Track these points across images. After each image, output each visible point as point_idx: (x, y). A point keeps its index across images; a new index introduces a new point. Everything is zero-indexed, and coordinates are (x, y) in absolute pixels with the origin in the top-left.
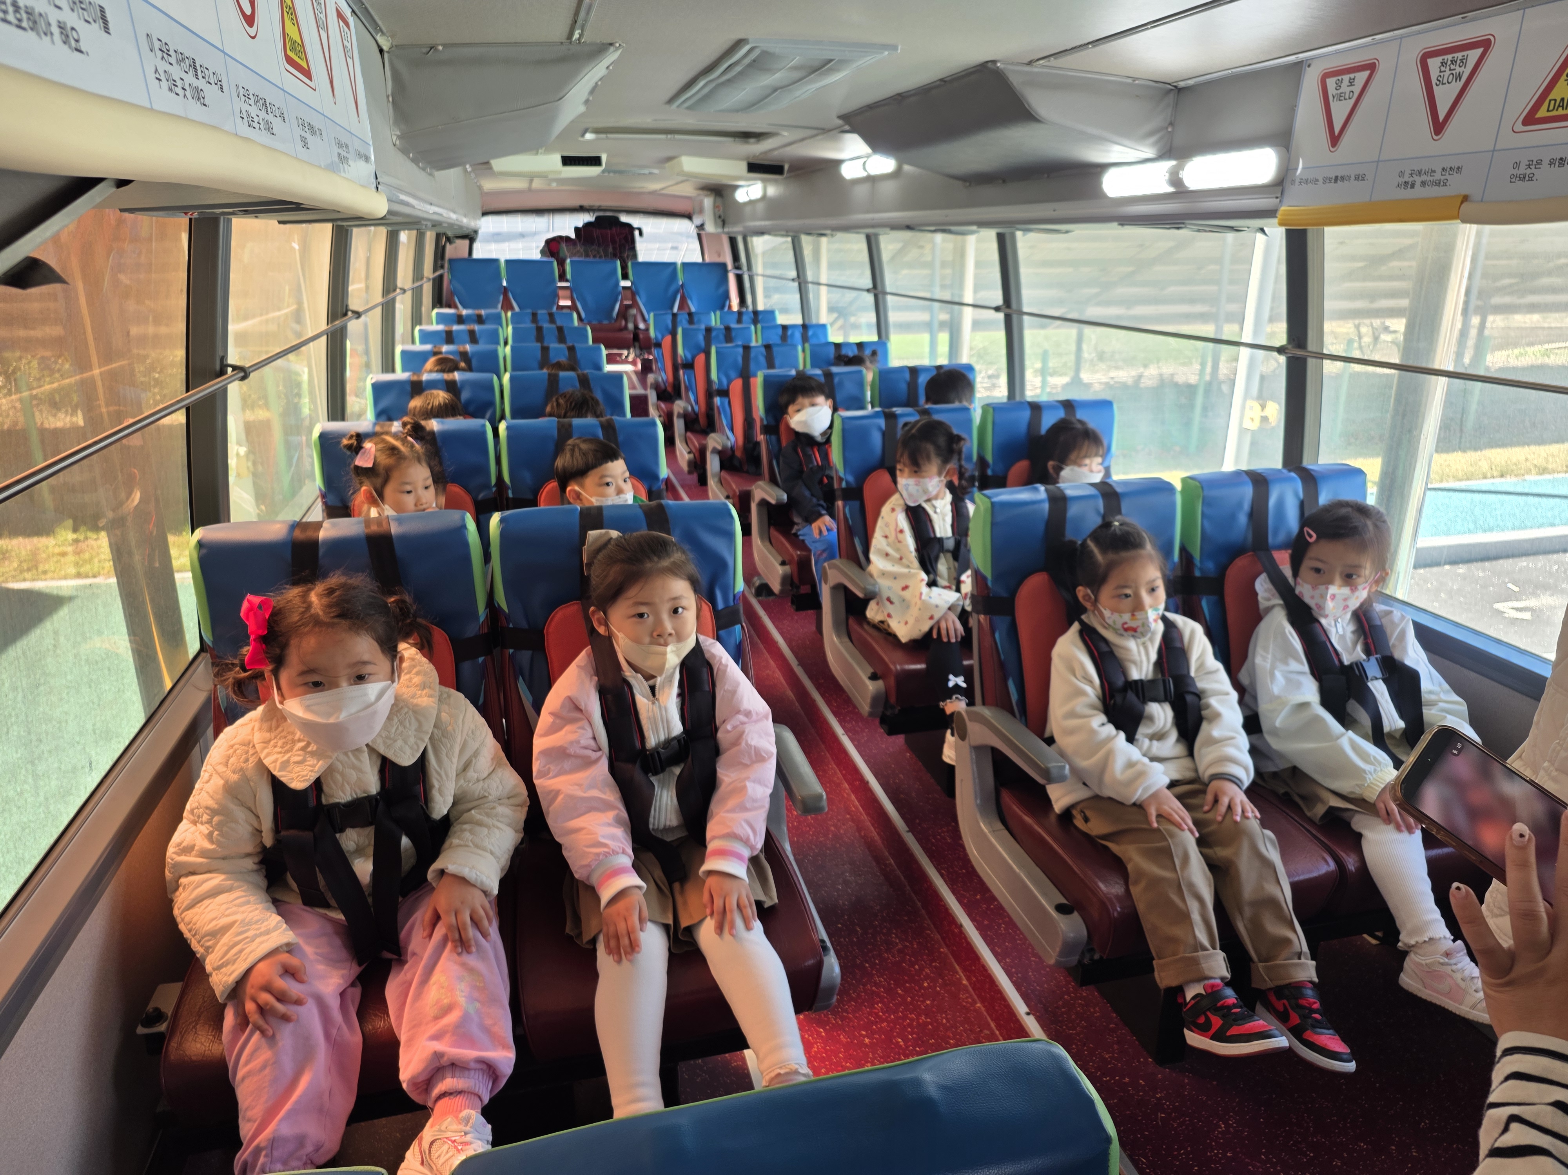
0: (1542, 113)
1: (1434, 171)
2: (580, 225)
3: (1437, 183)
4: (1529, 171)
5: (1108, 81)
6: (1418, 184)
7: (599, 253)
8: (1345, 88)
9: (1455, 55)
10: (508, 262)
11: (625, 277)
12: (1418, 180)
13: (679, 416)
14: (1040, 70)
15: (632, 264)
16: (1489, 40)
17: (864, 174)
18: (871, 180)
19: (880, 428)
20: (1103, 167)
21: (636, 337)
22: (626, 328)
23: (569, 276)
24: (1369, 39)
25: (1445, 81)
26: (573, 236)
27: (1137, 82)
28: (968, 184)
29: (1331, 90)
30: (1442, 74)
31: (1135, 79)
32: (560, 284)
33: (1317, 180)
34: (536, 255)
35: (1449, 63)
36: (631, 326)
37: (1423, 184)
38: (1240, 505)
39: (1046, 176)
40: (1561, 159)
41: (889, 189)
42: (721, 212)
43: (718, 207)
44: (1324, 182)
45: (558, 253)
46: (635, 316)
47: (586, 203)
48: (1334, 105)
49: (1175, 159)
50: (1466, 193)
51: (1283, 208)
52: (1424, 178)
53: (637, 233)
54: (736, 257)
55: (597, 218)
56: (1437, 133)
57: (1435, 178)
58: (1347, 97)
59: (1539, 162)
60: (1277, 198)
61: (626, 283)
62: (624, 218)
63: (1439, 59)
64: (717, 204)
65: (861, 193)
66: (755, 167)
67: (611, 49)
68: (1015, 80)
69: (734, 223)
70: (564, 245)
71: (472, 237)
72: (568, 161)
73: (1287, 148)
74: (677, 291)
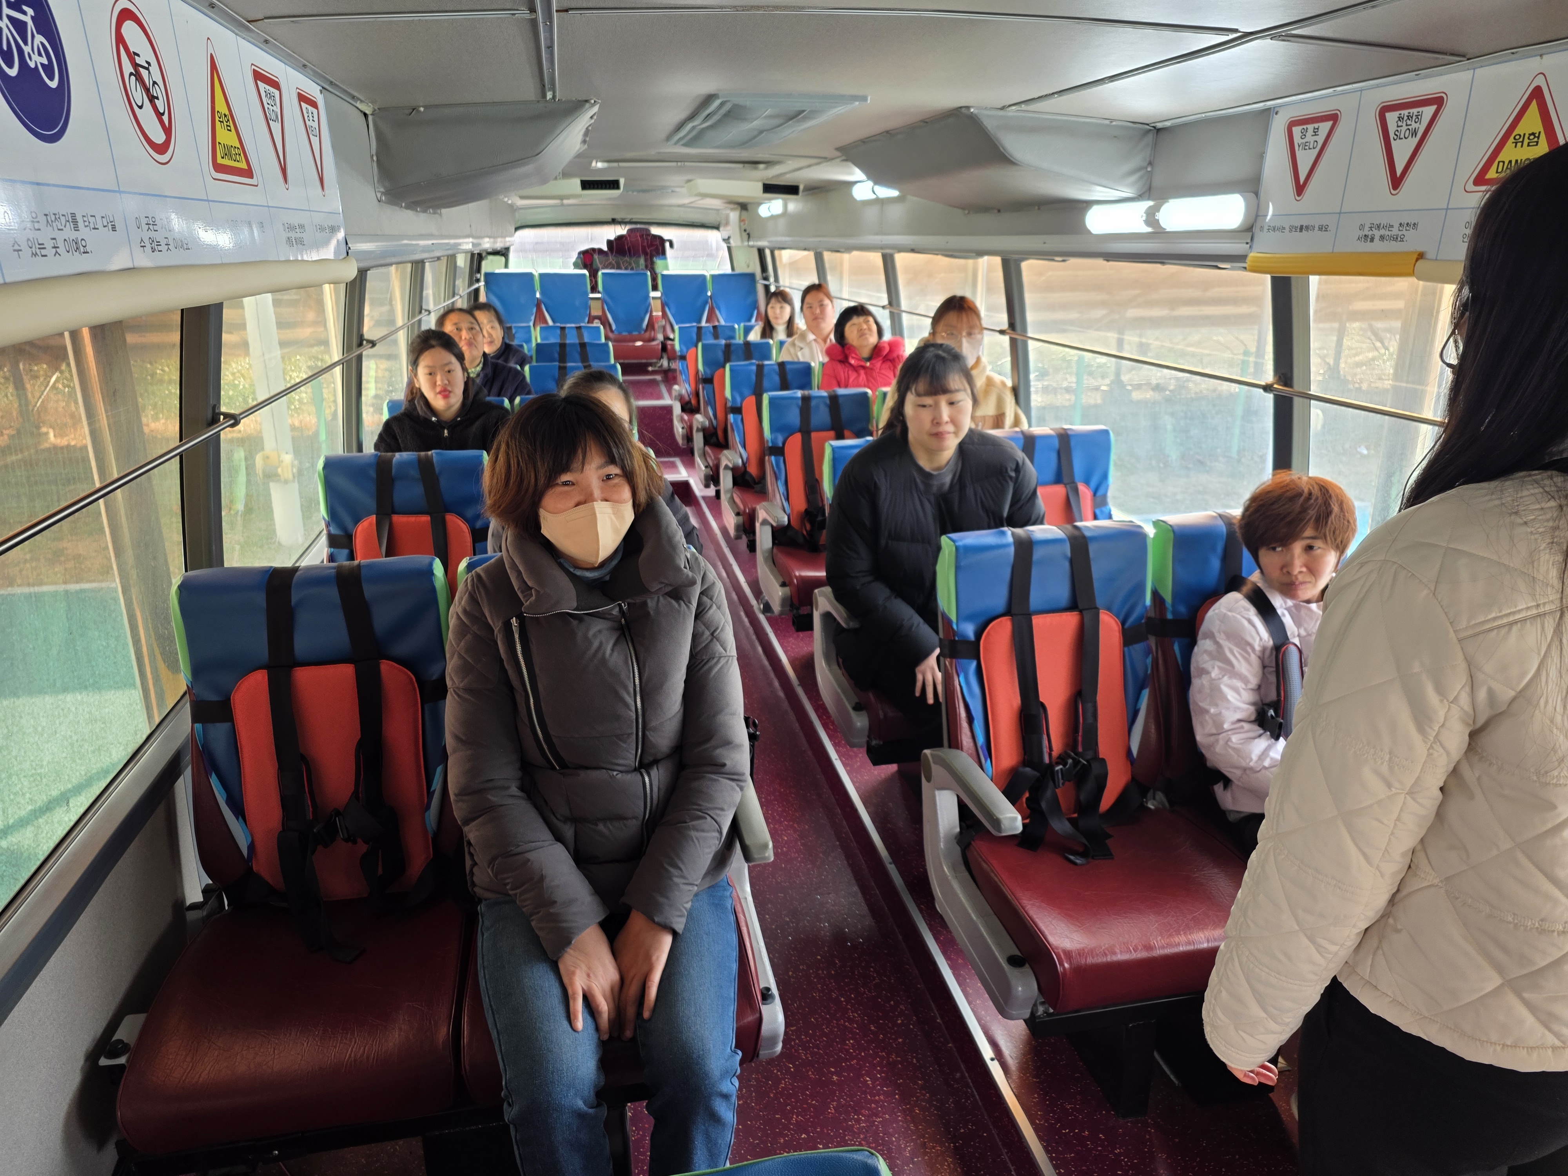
0: (1491, 174)
1: (1392, 226)
2: (612, 237)
3: (1395, 238)
5: (1084, 123)
6: (1377, 238)
7: (630, 264)
8: (1309, 137)
9: (1411, 111)
10: (542, 276)
11: (655, 288)
12: (1377, 234)
13: (698, 430)
14: (1015, 114)
15: (662, 276)
16: (1442, 97)
17: (874, 197)
18: (881, 202)
20: (1089, 204)
21: (664, 348)
22: (655, 337)
23: (600, 289)
24: (1331, 91)
25: (1402, 136)
26: (605, 248)
27: (1114, 123)
28: (967, 212)
29: (1297, 140)
30: (1399, 129)
31: (1112, 120)
32: (591, 295)
33: (1284, 228)
34: (570, 269)
35: (1406, 118)
37: (1382, 238)
38: (1213, 547)
39: (1037, 208)
41: (897, 213)
42: (746, 226)
43: (743, 220)
44: (1291, 231)
45: (591, 265)
46: (664, 328)
47: (618, 217)
48: (1299, 153)
49: (1153, 200)
50: (1421, 249)
51: (1253, 254)
52: (1382, 232)
53: (667, 245)
54: (764, 268)
55: (629, 231)
56: (1395, 188)
57: (1393, 233)
58: (1311, 147)
60: (1247, 243)
61: (657, 294)
62: (655, 231)
63: (1396, 114)
64: (743, 218)
65: (871, 214)
66: (770, 189)
67: (587, 105)
68: (989, 124)
69: (760, 238)
70: (596, 257)
71: (504, 253)
72: (587, 185)
73: (1257, 194)
74: (706, 303)
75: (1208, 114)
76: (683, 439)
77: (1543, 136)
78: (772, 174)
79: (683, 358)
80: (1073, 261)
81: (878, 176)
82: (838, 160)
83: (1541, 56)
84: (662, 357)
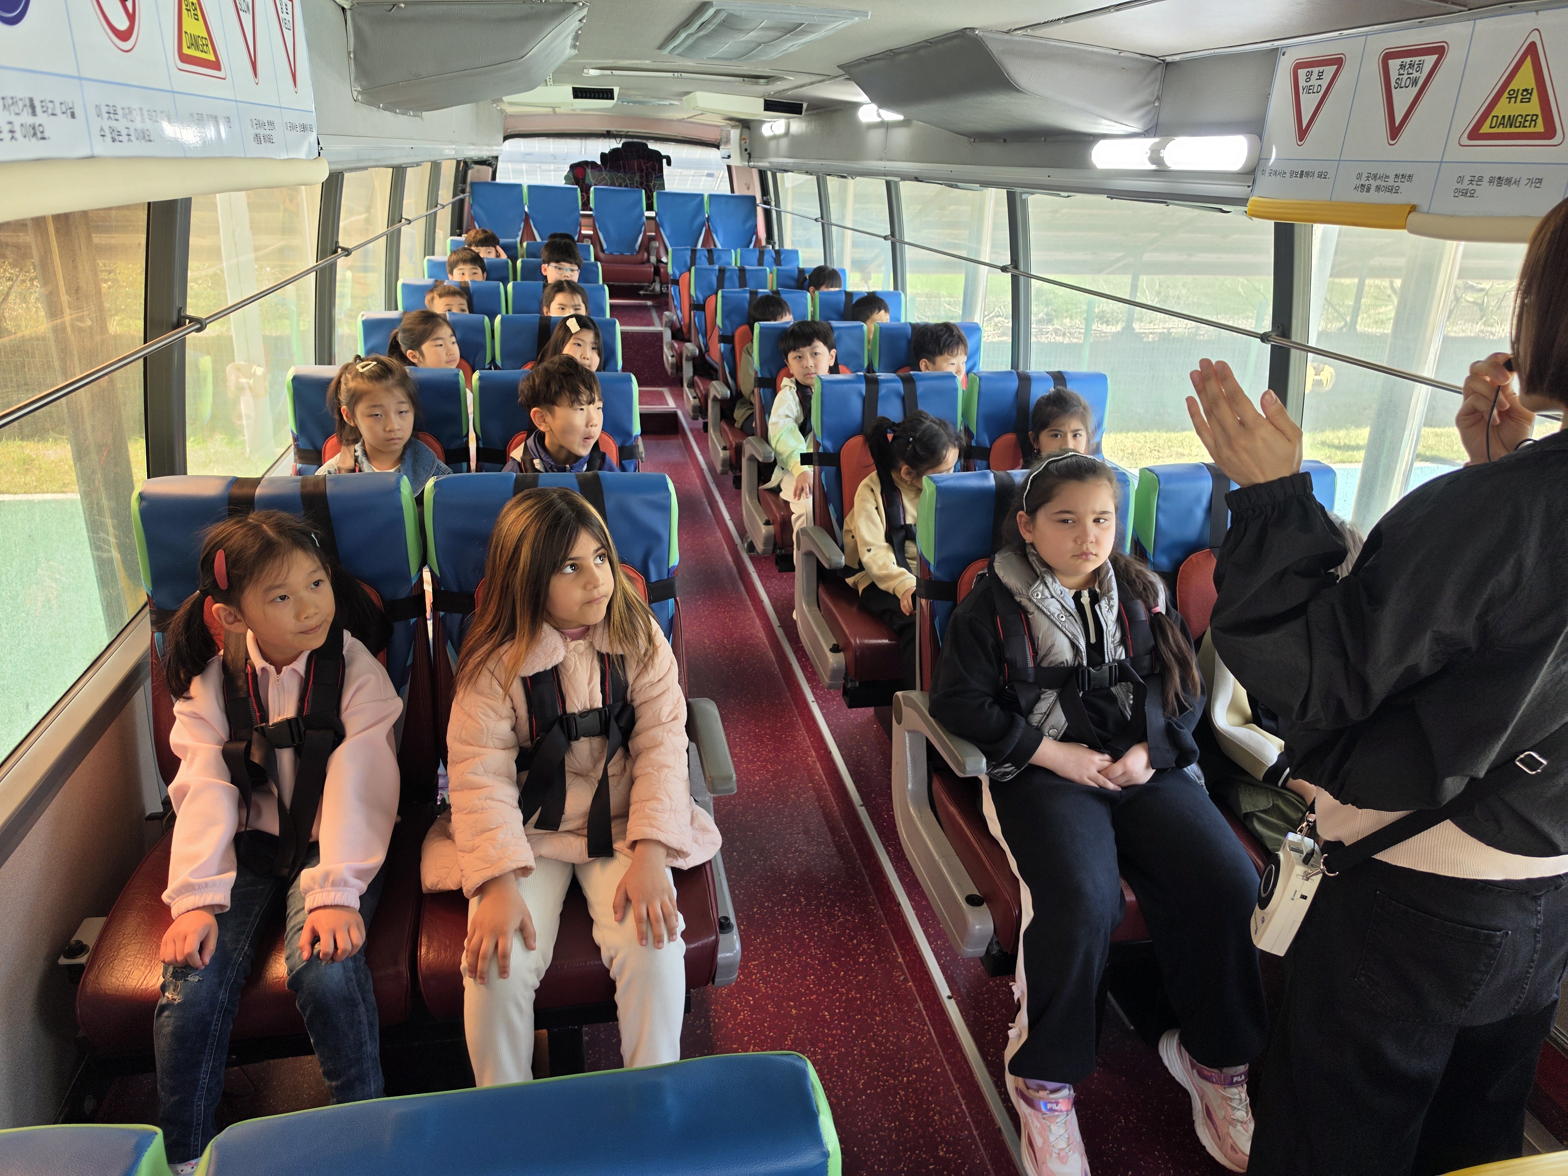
0: (1485, 129)
1: (1388, 177)
2: (606, 150)
3: (1390, 190)
4: (1471, 187)
5: (1092, 52)
6: (1373, 188)
7: (625, 181)
8: (1314, 81)
9: (1413, 59)
10: (530, 187)
11: (650, 208)
12: (1374, 184)
13: (688, 359)
14: (1021, 39)
15: (658, 194)
16: (1443, 46)
17: (879, 120)
18: (885, 126)
19: (860, 394)
20: (1094, 137)
21: (657, 271)
22: (648, 260)
23: (592, 205)
24: (1336, 33)
25: (1403, 85)
26: (599, 162)
27: (1122, 54)
28: (973, 141)
29: (1302, 83)
30: (1401, 77)
31: (1121, 51)
32: (582, 212)
33: (1285, 173)
34: (561, 182)
35: (1407, 66)
36: (653, 259)
37: (1378, 188)
38: (1198, 500)
39: (1043, 139)
40: (1499, 178)
41: (901, 137)
42: (747, 146)
43: (744, 139)
44: (1291, 176)
45: (584, 179)
46: (658, 249)
47: (613, 129)
48: (1303, 97)
49: (1158, 136)
50: (1413, 201)
51: (1254, 198)
52: (1379, 182)
53: (664, 161)
54: (765, 193)
55: (624, 144)
56: (1393, 138)
57: (1388, 184)
58: (1315, 91)
59: (1480, 179)
60: (1249, 187)
61: (652, 214)
62: (652, 146)
63: (1399, 61)
64: (743, 137)
65: (875, 138)
66: (771, 106)
67: (576, 8)
68: (994, 48)
69: (761, 158)
70: (589, 171)
71: (490, 163)
72: (579, 93)
73: (1261, 136)
74: (704, 225)
75: (1216, 51)
76: (672, 368)
77: (1535, 93)
78: (773, 89)
79: (676, 282)
80: (1079, 196)
81: (882, 99)
82: (843, 78)
83: (1537, 11)
84: (654, 281)
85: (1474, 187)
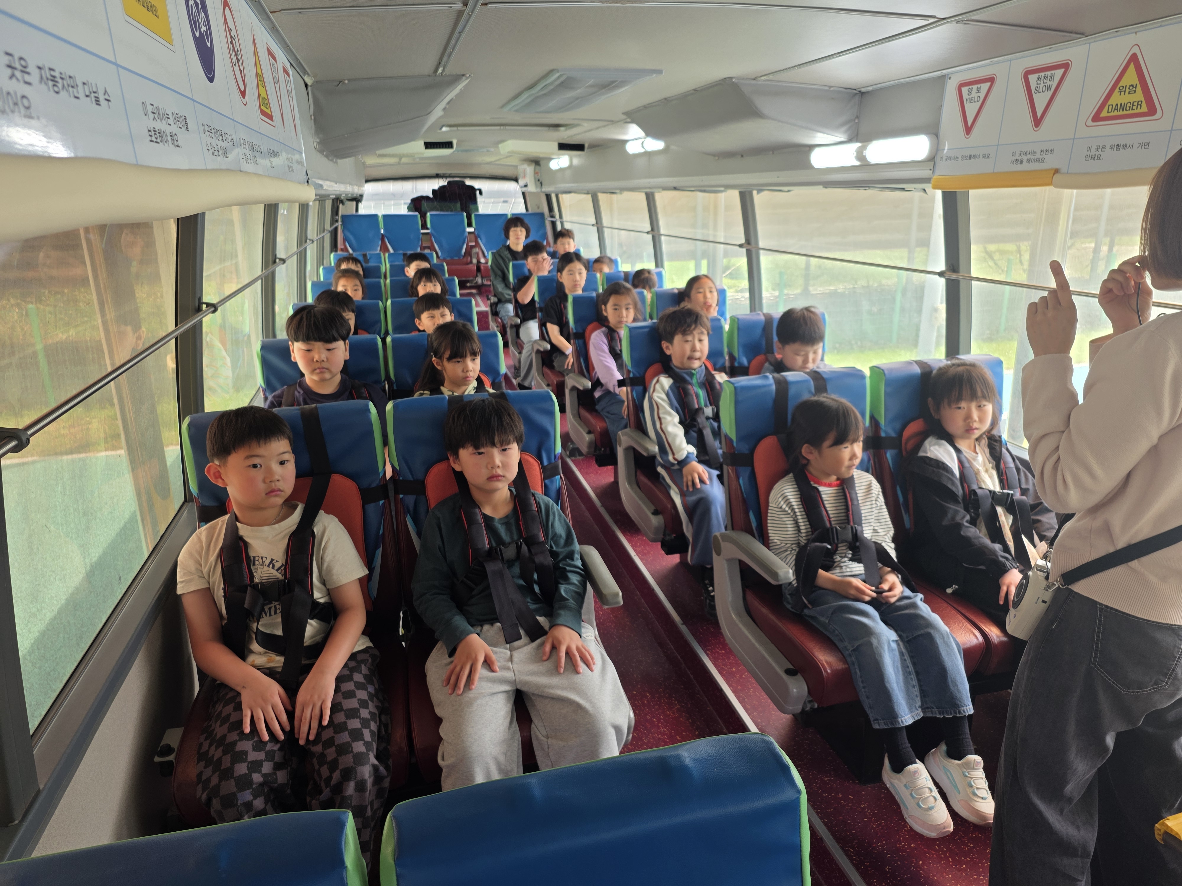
0: (1104, 114)
1: (1035, 152)
2: (436, 187)
3: (1038, 161)
4: (1097, 153)
5: (812, 89)
6: (1025, 161)
7: (450, 207)
8: (974, 94)
9: (1046, 73)
10: (385, 216)
11: (470, 225)
12: (1025, 158)
13: (511, 326)
14: (763, 83)
15: (476, 215)
16: (1068, 63)
17: (643, 150)
18: (648, 155)
20: (812, 147)
21: (479, 269)
22: (471, 262)
23: (429, 225)
24: (989, 61)
25: (1041, 90)
26: (431, 196)
27: (832, 89)
28: (717, 158)
29: (965, 96)
30: (1038, 86)
31: (830, 87)
32: (421, 231)
33: (958, 158)
34: (404, 211)
35: (1043, 78)
36: (475, 261)
37: (1029, 161)
39: (771, 152)
40: (1118, 145)
41: (659, 161)
42: (539, 177)
43: (537, 173)
44: (962, 159)
45: (421, 208)
46: (477, 254)
47: (440, 172)
48: (967, 106)
49: (861, 142)
50: (1056, 166)
51: (935, 177)
52: (1029, 157)
53: (478, 192)
54: (551, 209)
55: (449, 183)
56: (1036, 126)
57: (1036, 157)
58: (976, 100)
59: (1104, 147)
60: (931, 170)
61: (471, 230)
62: (468, 182)
63: (1036, 76)
65: (640, 164)
66: (563, 147)
67: (464, 78)
68: (746, 90)
69: (549, 185)
70: (425, 202)
71: (358, 199)
72: (429, 145)
73: (937, 135)
75: (898, 81)
77: (1139, 87)
78: (566, 135)
80: (798, 189)
82: (625, 122)
83: (1136, 33)
84: (477, 276)
85: (1100, 153)
